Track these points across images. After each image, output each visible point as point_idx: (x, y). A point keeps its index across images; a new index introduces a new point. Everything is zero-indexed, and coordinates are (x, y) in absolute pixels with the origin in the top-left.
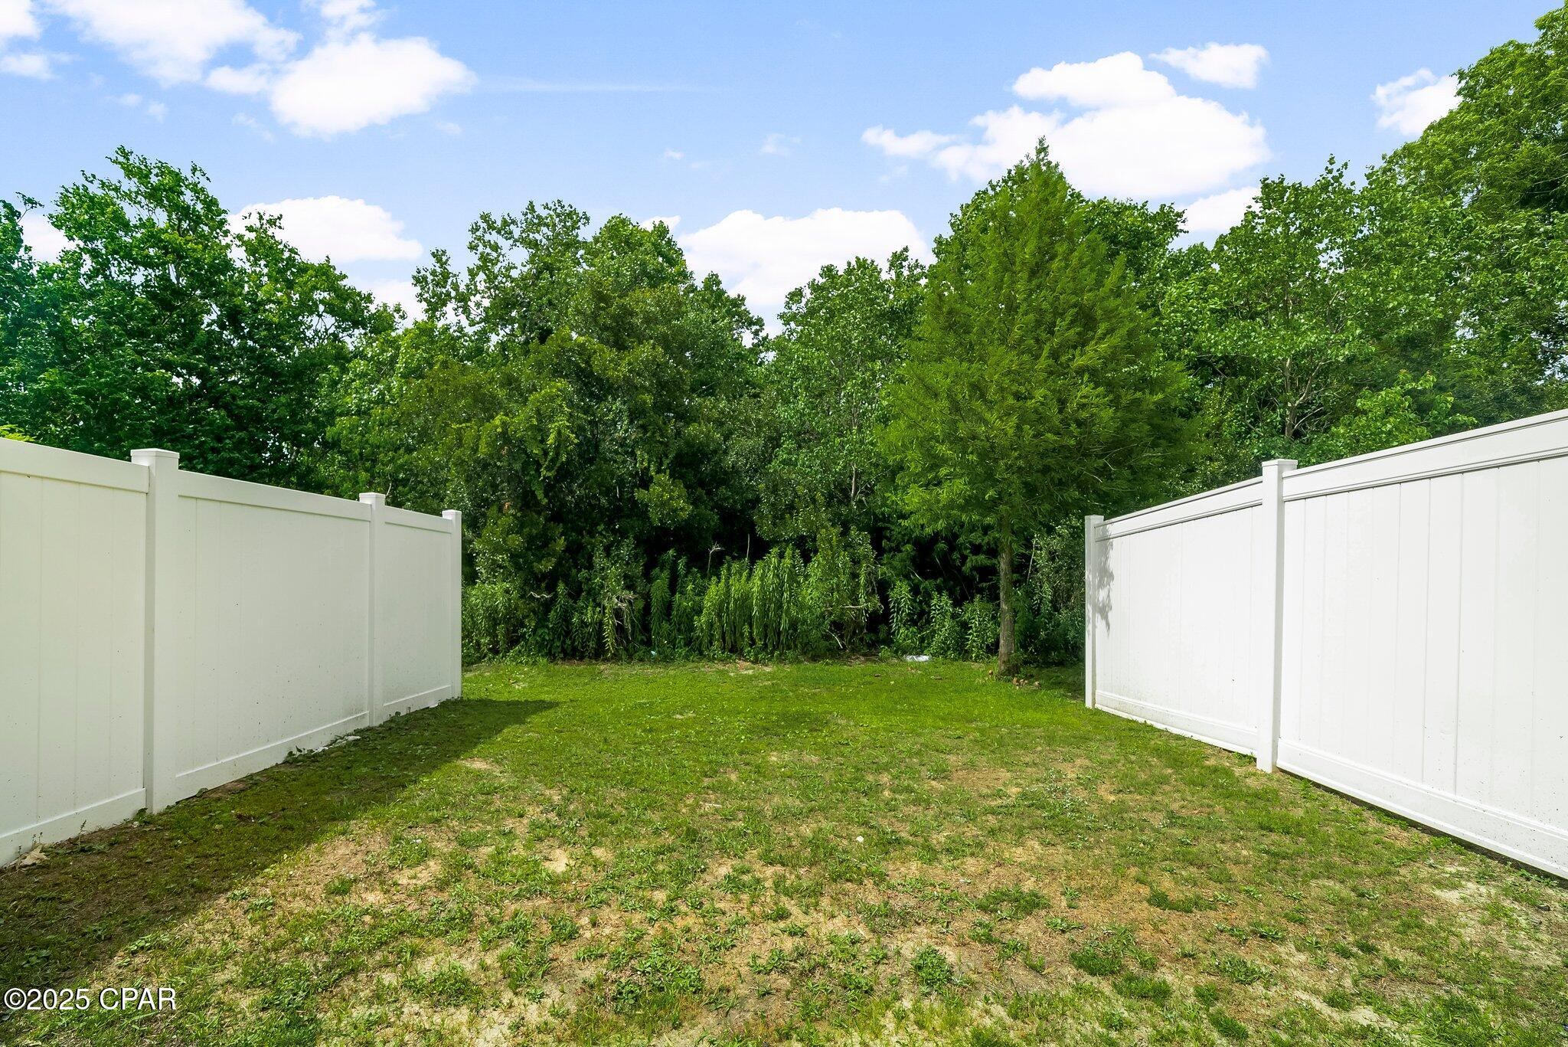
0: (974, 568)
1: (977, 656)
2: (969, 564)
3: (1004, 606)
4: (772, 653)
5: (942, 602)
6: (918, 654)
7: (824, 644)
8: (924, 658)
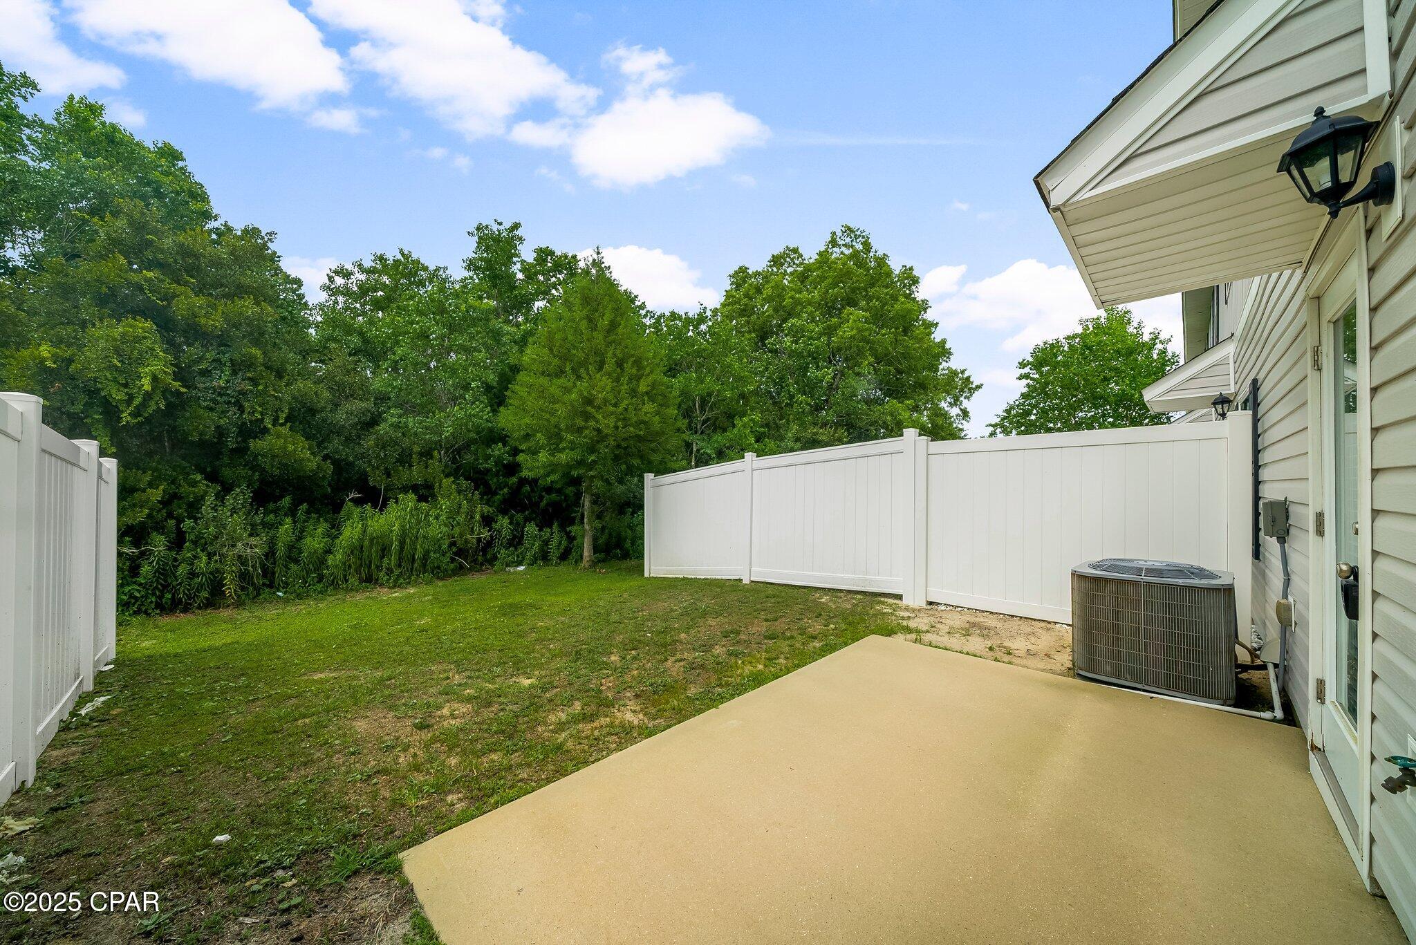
0: (548, 504)
1: (556, 562)
2: (544, 502)
3: (587, 527)
4: (409, 578)
5: (531, 528)
6: (517, 566)
7: (452, 566)
8: (521, 568)
